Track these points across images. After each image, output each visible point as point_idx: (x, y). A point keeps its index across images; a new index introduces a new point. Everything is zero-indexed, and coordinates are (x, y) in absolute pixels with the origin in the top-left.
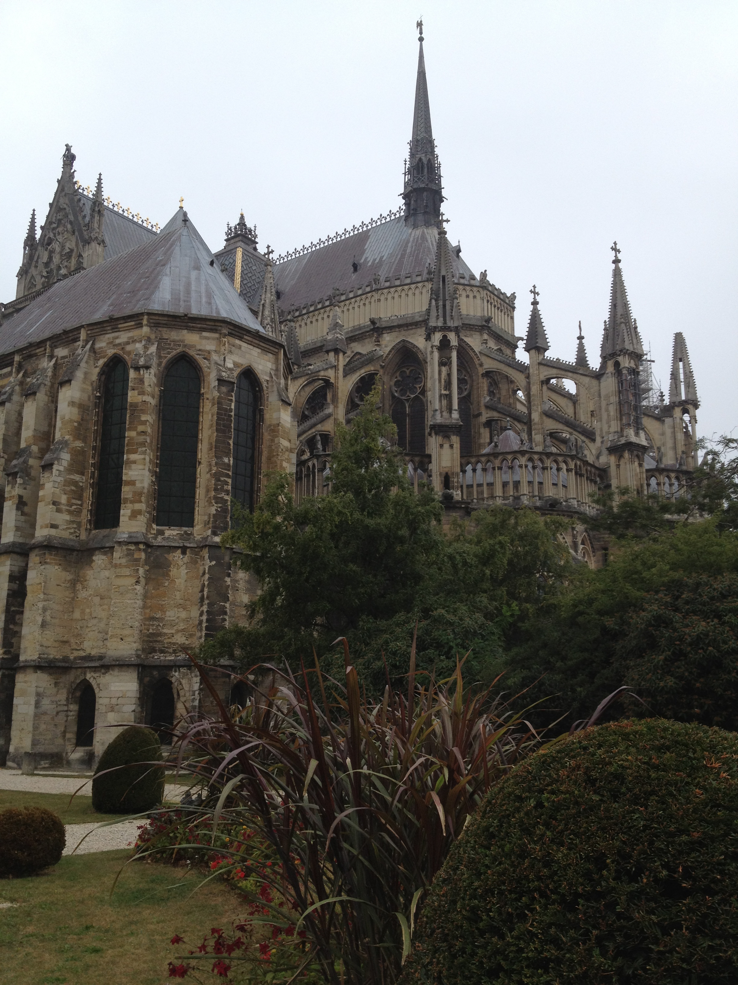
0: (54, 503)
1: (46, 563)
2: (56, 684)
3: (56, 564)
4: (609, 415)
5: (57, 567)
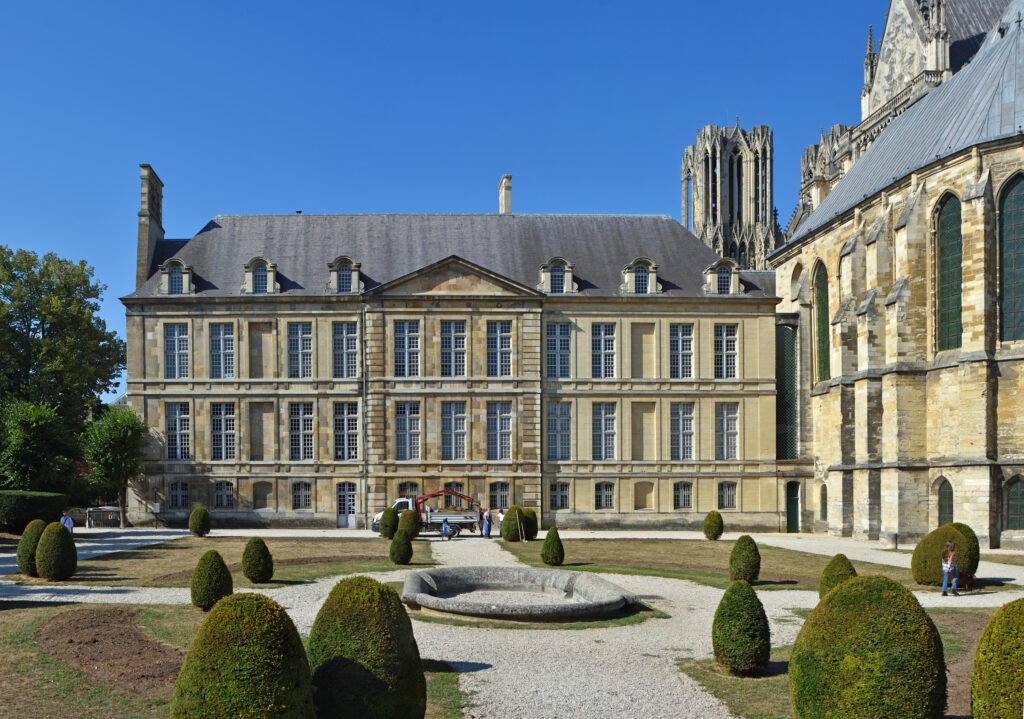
0: (900, 335)
1: (897, 385)
2: (916, 480)
3: (906, 385)
5: (907, 388)
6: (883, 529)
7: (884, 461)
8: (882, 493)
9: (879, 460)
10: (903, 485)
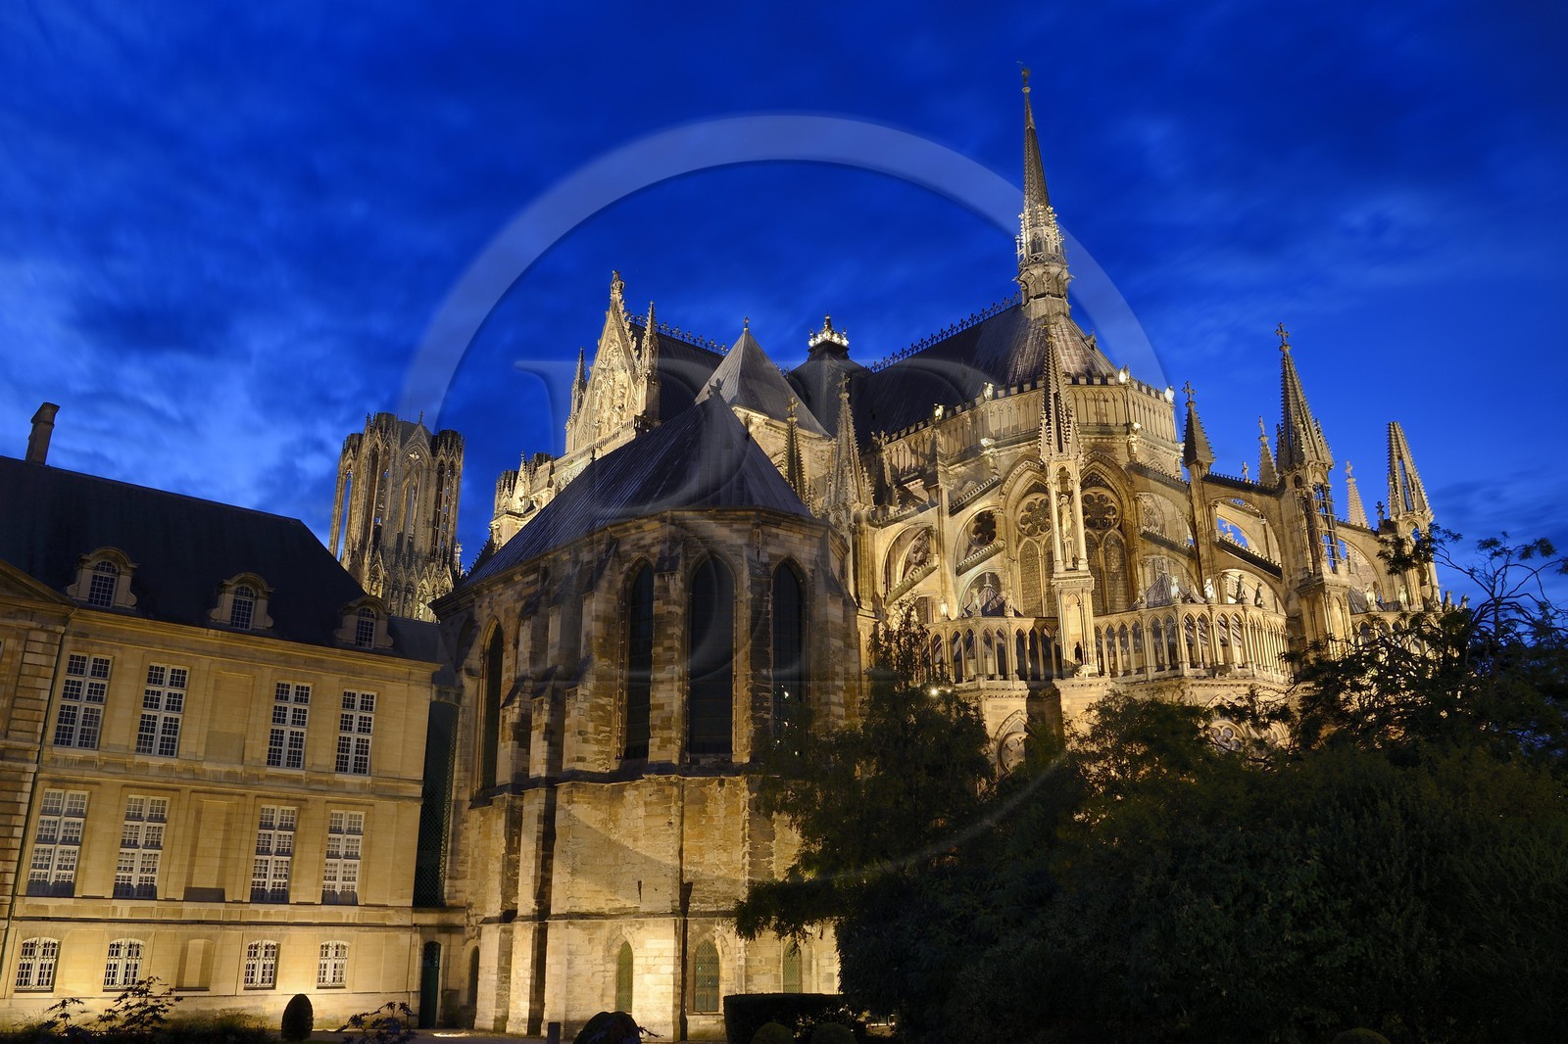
1: (573, 802)
3: (585, 802)
4: (1294, 547)
5: (586, 806)
7: (553, 911)
8: (547, 961)
9: (549, 907)
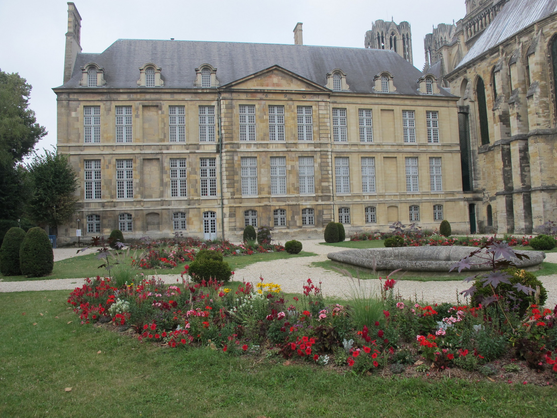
0: (537, 114)
1: (538, 142)
2: (551, 197)
3: (542, 142)
5: (543, 143)
6: (534, 226)
7: (532, 187)
8: (532, 206)
9: (530, 187)
10: (545, 200)
